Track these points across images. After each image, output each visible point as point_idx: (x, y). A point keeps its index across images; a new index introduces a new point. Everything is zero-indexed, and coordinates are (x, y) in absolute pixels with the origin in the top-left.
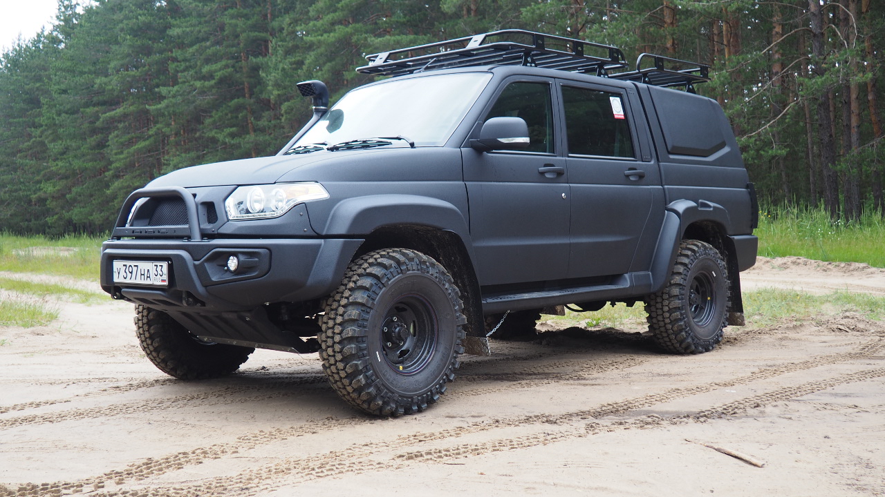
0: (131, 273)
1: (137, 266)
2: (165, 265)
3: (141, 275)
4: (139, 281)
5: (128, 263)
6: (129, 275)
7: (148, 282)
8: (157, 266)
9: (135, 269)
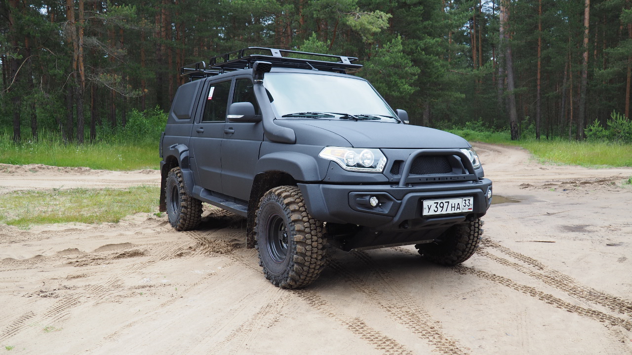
0: (443, 207)
1: (448, 202)
2: (472, 199)
3: (452, 207)
4: (449, 211)
5: (439, 201)
6: (440, 209)
7: (458, 211)
8: (466, 200)
9: (446, 205)
